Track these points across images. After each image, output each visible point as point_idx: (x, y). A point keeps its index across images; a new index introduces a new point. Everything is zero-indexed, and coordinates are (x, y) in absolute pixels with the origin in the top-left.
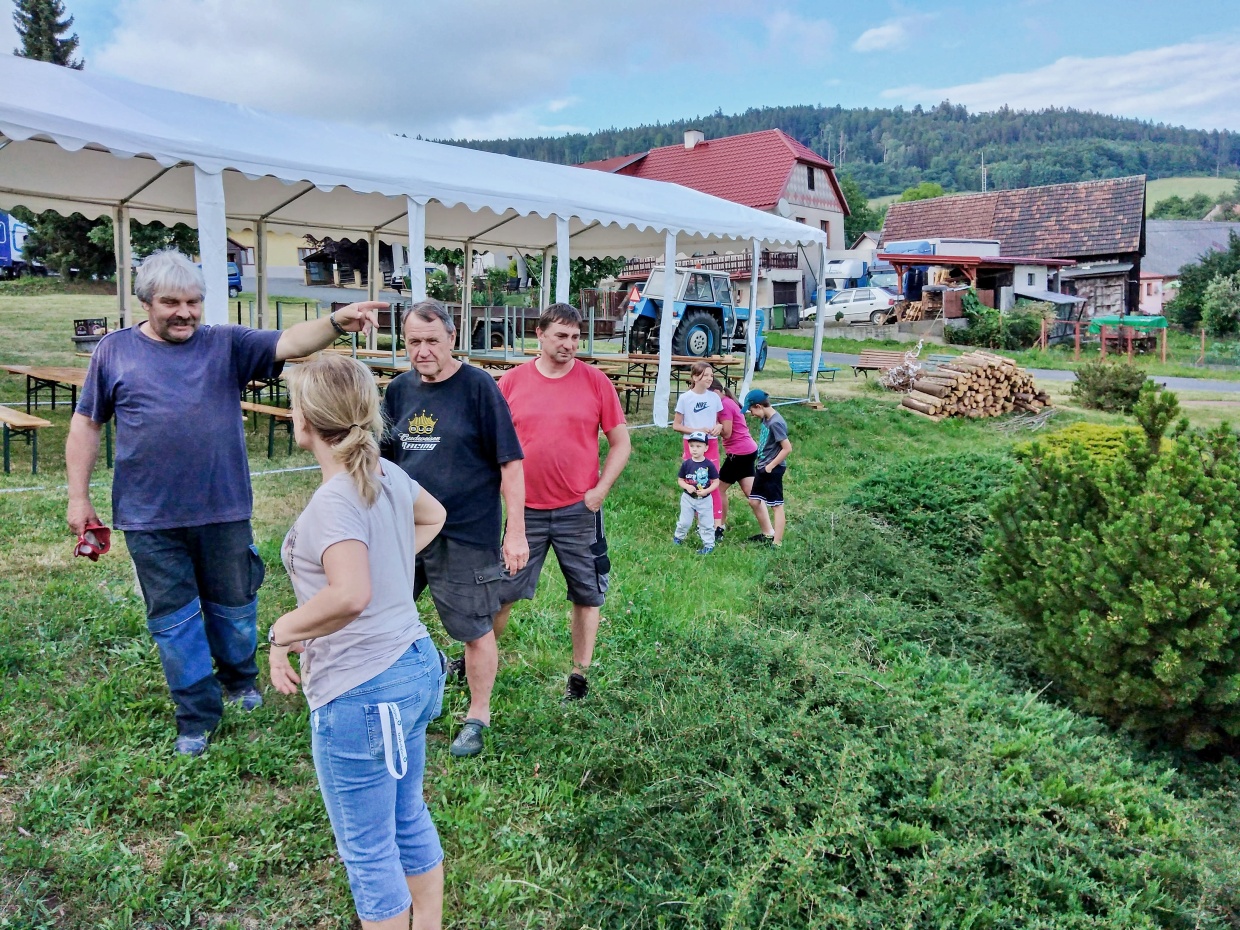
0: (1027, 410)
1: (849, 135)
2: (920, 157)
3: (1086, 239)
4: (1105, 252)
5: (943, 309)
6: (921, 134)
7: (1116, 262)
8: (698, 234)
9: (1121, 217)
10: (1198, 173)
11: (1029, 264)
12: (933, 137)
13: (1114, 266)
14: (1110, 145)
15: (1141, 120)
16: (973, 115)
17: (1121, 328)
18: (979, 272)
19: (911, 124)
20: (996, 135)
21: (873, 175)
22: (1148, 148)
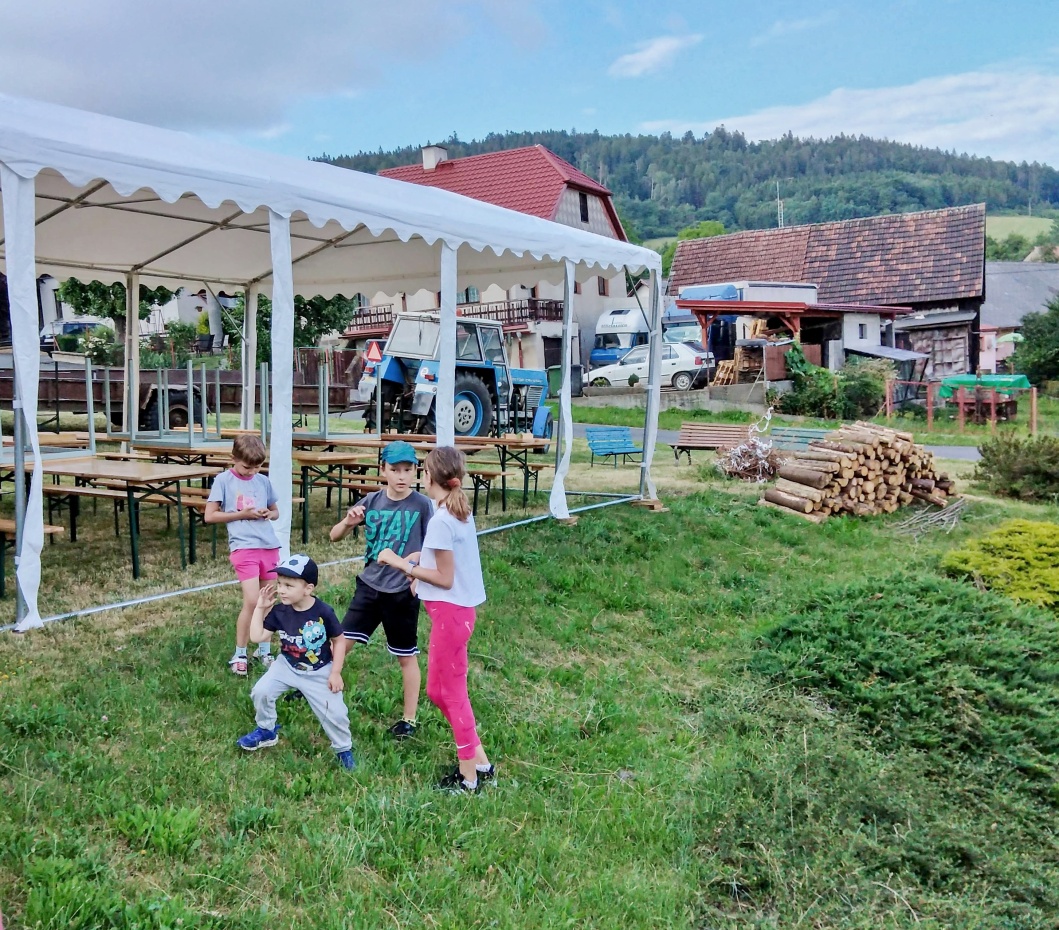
0: (929, 502)
1: (610, 166)
2: (693, 192)
3: (918, 282)
4: (942, 297)
5: (764, 368)
6: (694, 166)
7: (955, 309)
8: (488, 249)
9: (959, 255)
10: (1009, 211)
11: (860, 312)
12: (707, 169)
13: (954, 315)
14: (911, 179)
15: (943, 150)
16: (752, 144)
17: (978, 390)
18: (804, 322)
19: (681, 154)
20: (779, 167)
21: (640, 214)
22: (952, 181)
